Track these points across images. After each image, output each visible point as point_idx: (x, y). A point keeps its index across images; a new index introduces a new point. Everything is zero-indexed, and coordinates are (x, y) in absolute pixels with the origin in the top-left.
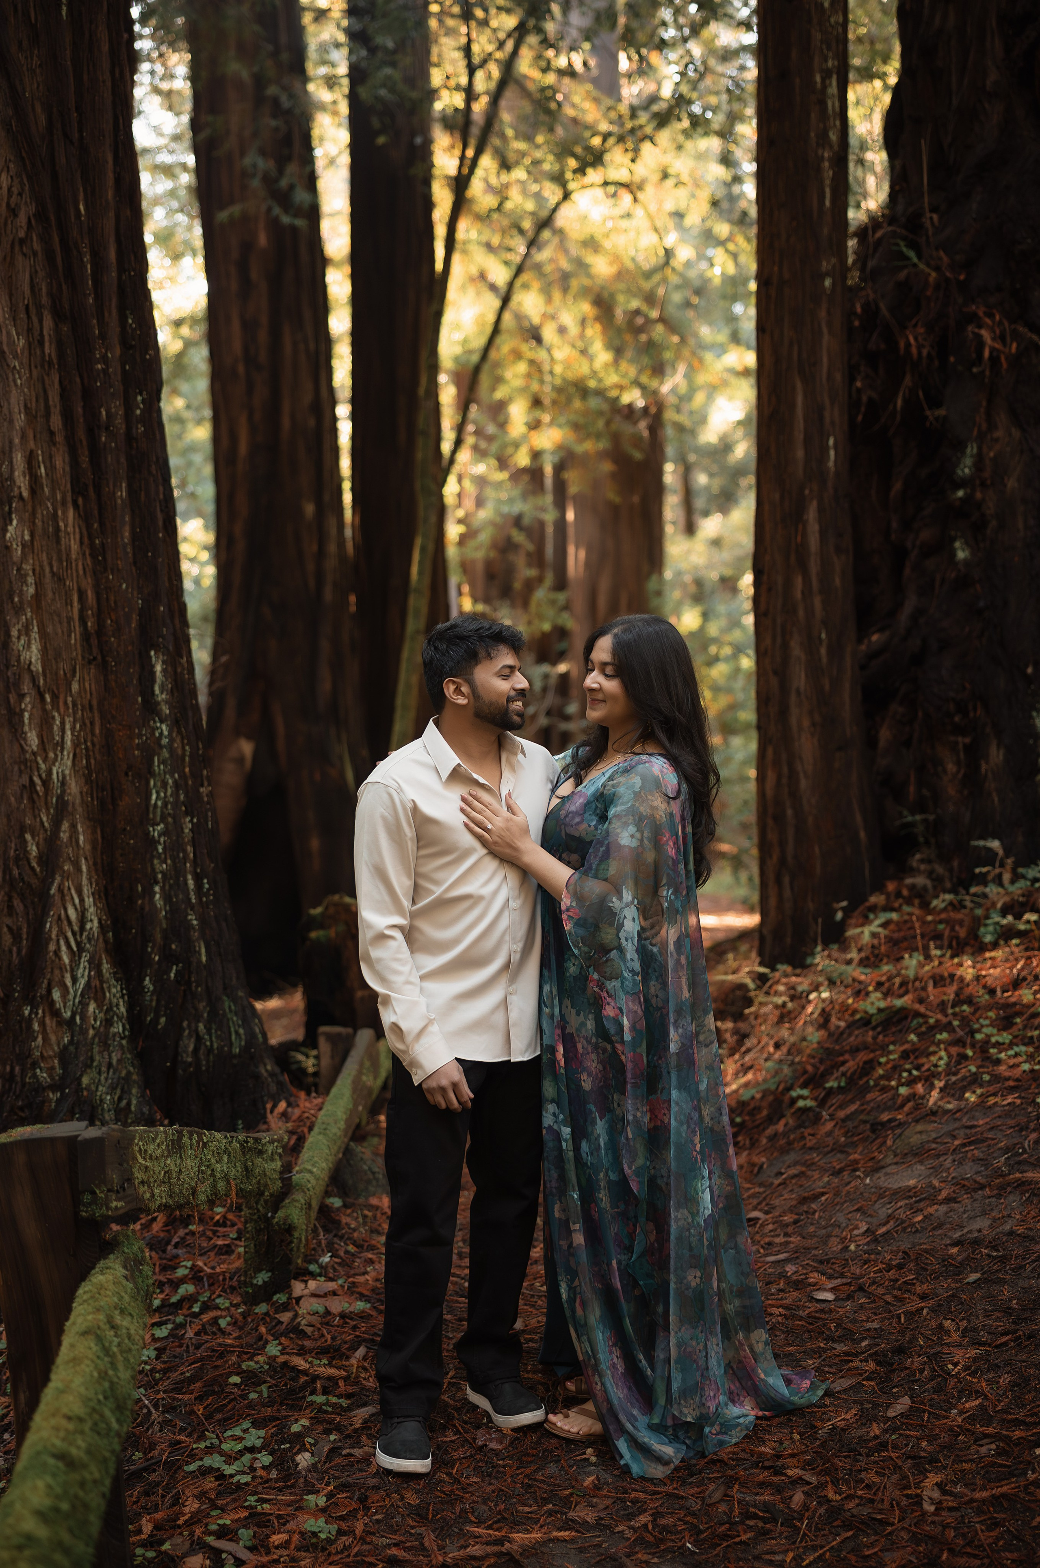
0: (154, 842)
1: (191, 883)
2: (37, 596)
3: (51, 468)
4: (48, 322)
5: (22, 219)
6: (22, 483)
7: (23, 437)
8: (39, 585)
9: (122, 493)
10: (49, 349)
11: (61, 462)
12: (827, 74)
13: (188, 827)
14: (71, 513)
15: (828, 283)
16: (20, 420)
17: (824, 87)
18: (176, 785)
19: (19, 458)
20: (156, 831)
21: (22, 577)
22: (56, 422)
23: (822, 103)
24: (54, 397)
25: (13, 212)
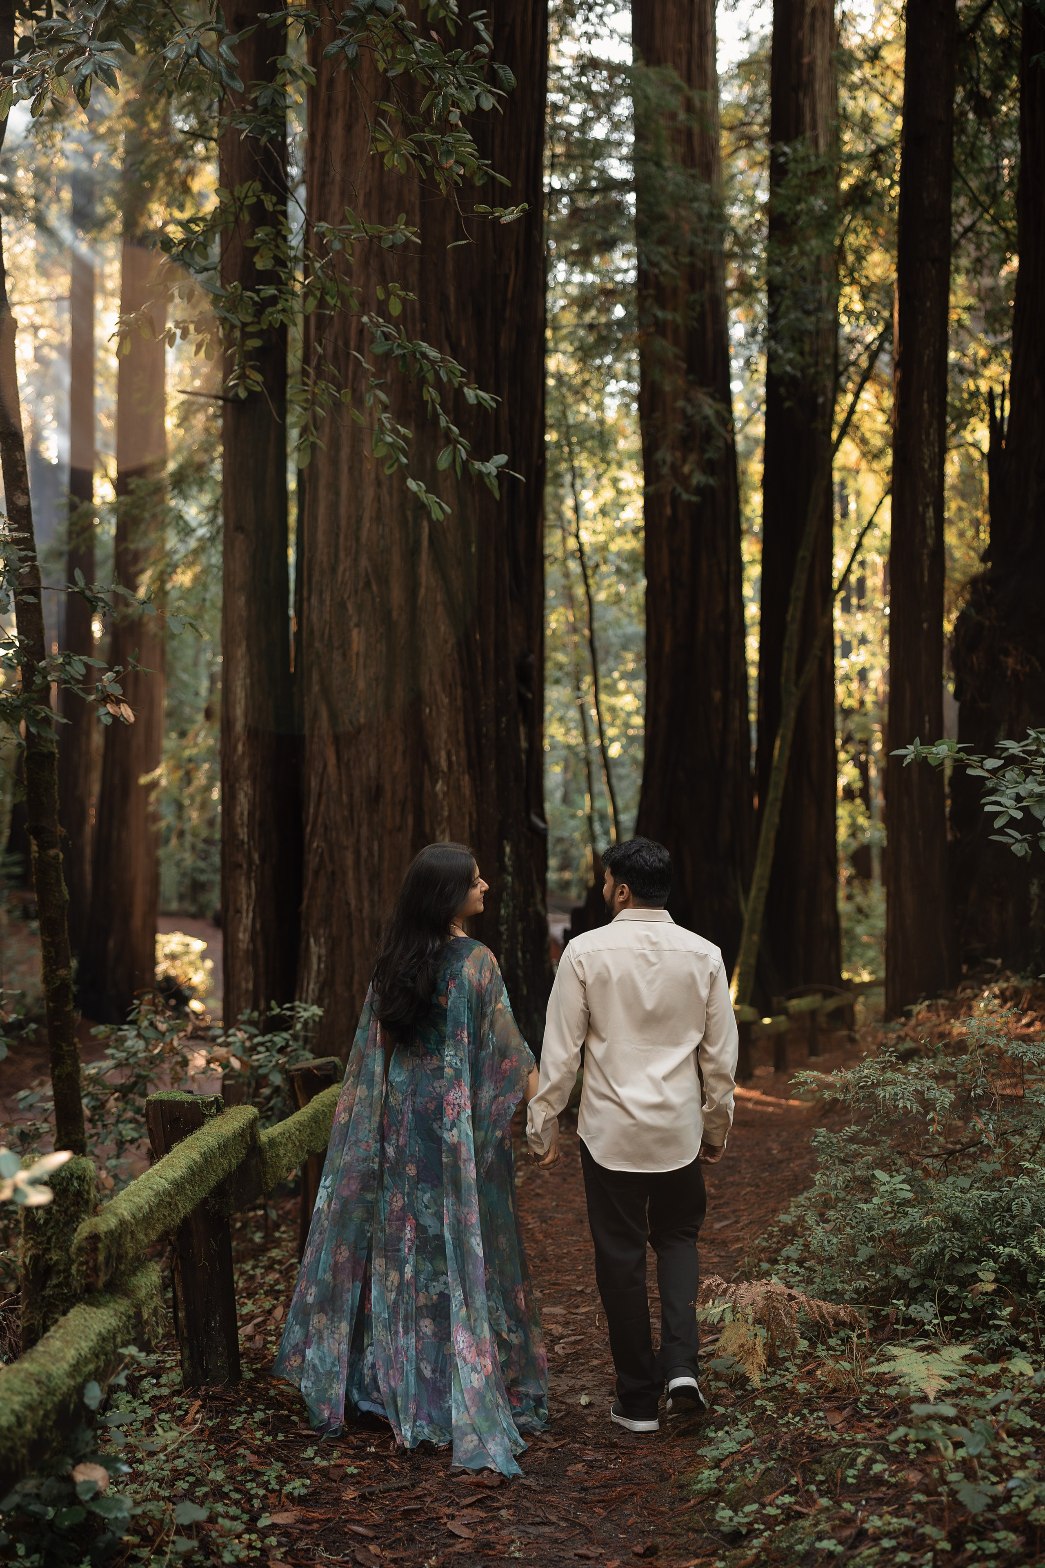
0: (500, 934)
1: (520, 954)
2: (450, 816)
3: (458, 757)
4: (459, 690)
5: (449, 646)
6: (444, 764)
7: (446, 743)
8: (450, 811)
9: (492, 766)
10: (459, 703)
11: (463, 754)
12: (926, 506)
13: (520, 927)
14: (467, 777)
15: (925, 625)
16: (445, 735)
17: (924, 513)
18: (515, 907)
19: (443, 754)
20: (503, 928)
21: (442, 808)
22: (461, 735)
23: (923, 523)
24: (461, 726)
25: (446, 642)
